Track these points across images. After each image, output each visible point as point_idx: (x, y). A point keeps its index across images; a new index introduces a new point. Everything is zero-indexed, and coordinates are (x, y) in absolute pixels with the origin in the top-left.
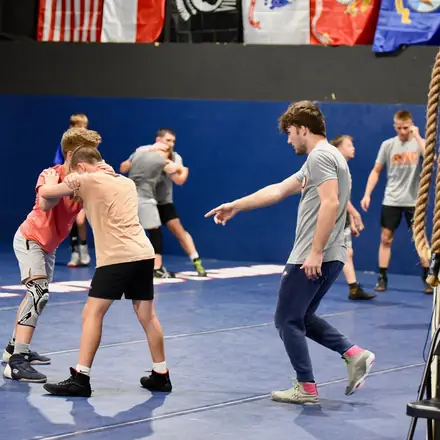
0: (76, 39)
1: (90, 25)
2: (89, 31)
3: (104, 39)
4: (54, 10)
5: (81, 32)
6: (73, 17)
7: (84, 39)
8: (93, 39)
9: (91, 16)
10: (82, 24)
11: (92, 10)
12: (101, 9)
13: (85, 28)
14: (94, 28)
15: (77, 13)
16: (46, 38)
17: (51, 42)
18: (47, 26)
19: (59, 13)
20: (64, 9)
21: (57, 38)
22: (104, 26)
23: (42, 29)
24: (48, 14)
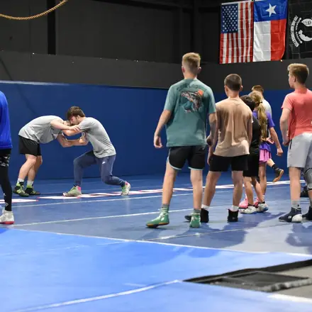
0: (240, 61)
1: (247, 54)
2: (246, 57)
3: (254, 60)
4: (228, 47)
5: (242, 57)
6: (238, 50)
7: (244, 61)
8: (249, 61)
9: (247, 49)
10: (242, 54)
11: (247, 46)
12: (252, 45)
13: (244, 55)
14: (249, 55)
15: (240, 48)
16: (224, 62)
17: (227, 64)
18: (225, 56)
19: (230, 49)
20: (233, 47)
21: (230, 62)
22: (254, 53)
23: (222, 57)
24: (225, 50)
